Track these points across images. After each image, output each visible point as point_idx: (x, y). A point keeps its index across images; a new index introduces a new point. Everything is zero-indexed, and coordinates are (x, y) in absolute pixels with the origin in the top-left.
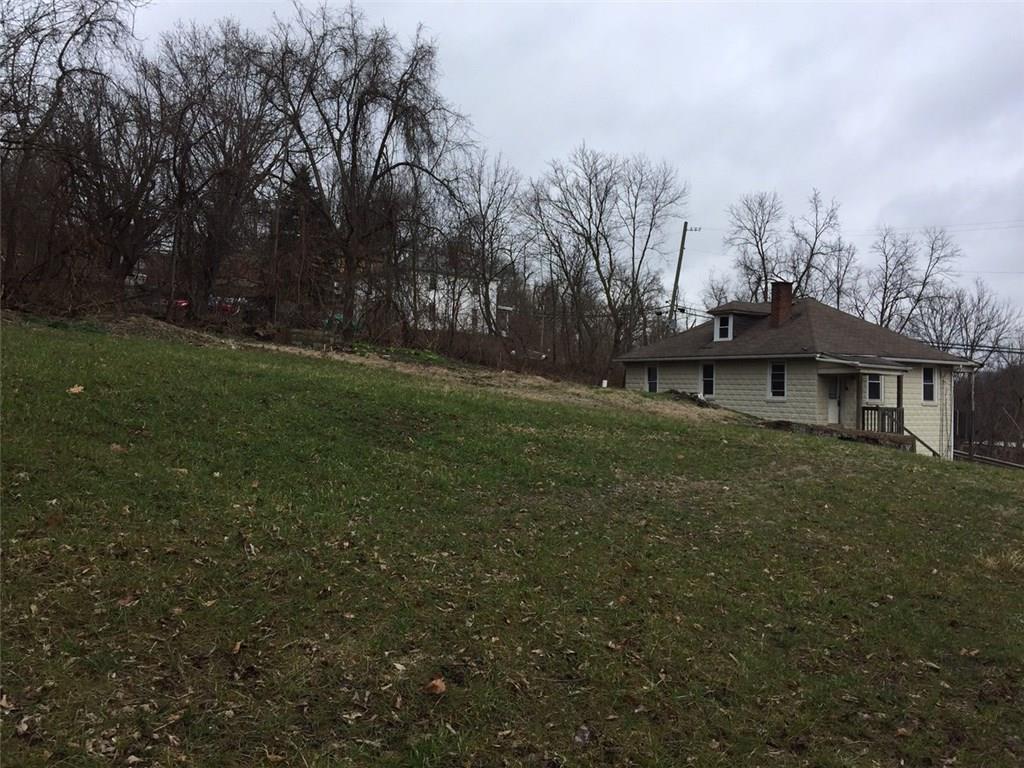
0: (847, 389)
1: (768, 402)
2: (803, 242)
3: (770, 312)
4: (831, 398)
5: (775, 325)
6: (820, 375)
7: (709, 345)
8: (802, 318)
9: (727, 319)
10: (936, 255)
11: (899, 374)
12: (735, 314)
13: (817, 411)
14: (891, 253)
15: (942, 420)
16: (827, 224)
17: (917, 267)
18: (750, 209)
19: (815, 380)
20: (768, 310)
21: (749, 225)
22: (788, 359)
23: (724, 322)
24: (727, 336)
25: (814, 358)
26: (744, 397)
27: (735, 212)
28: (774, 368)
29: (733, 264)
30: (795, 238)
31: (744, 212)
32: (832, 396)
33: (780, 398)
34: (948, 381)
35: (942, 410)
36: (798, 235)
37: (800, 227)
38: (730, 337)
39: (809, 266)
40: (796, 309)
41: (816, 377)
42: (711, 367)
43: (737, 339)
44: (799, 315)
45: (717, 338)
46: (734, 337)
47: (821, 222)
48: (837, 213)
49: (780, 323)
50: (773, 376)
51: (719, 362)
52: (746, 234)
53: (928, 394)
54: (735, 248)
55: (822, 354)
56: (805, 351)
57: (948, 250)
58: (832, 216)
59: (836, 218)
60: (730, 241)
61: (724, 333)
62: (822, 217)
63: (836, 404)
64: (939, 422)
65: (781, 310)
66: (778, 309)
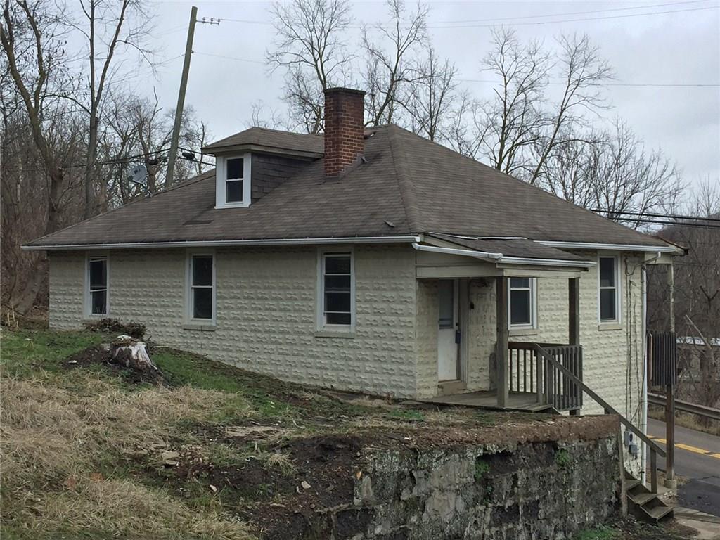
0: (472, 307)
1: (317, 336)
2: (380, 64)
3: (322, 151)
4: (442, 327)
5: (332, 175)
6: (423, 282)
7: (204, 218)
8: (384, 161)
9: (241, 162)
10: (575, 76)
11: (572, 275)
12: (255, 154)
13: (417, 358)
14: (512, 71)
15: (629, 355)
16: (413, 38)
17: (546, 97)
18: (303, 10)
19: (411, 291)
20: (319, 147)
21: (304, 34)
22: (358, 247)
23: (235, 170)
24: (241, 199)
25: (408, 245)
26: (271, 325)
27: (283, 14)
28: (332, 266)
29: (283, 94)
30: (368, 56)
31: (295, 13)
32: (444, 324)
33: (341, 329)
34: (637, 281)
35: (629, 336)
36: (372, 52)
37: (375, 39)
38: (246, 201)
39: (390, 99)
40: (371, 146)
41: (414, 285)
42: (210, 261)
43: (259, 205)
44: (377, 157)
45: (221, 202)
46: (254, 200)
47: (404, 34)
48: (426, 20)
49: (343, 172)
50: (328, 281)
51: (221, 250)
52: (298, 46)
53: (608, 310)
54: (283, 69)
55: (426, 234)
56: (391, 230)
57: (593, 68)
58: (419, 24)
59: (424, 29)
60: (275, 58)
61: (234, 192)
62: (406, 24)
63: (453, 337)
64: (624, 359)
65: (343, 147)
66: (338, 143)
